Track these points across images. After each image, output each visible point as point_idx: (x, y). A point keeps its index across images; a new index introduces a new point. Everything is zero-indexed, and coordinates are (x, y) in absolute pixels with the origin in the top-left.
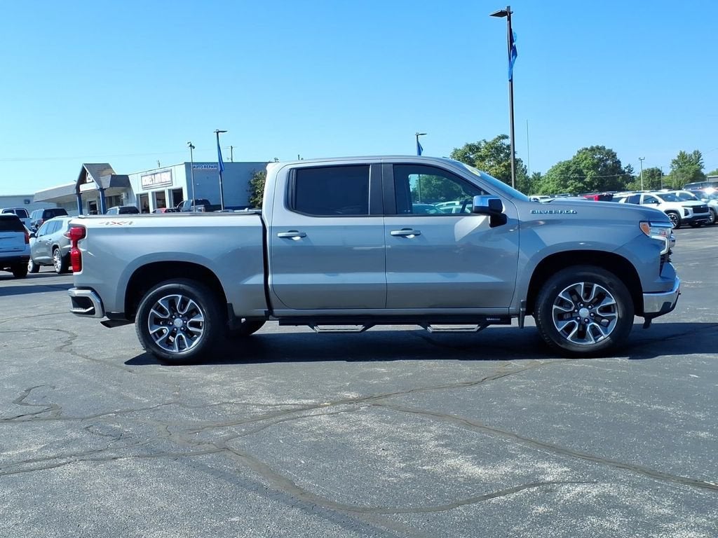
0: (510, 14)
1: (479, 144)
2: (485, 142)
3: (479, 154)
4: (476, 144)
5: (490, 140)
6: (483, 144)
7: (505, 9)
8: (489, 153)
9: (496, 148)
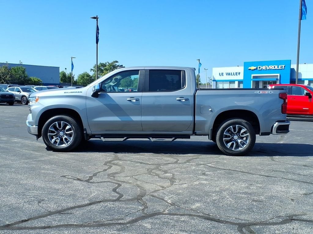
0: (98, 18)
1: (106, 63)
2: (108, 63)
3: (106, 68)
4: (104, 63)
5: (110, 62)
6: (107, 64)
7: (96, 16)
8: (109, 68)
9: (113, 66)
